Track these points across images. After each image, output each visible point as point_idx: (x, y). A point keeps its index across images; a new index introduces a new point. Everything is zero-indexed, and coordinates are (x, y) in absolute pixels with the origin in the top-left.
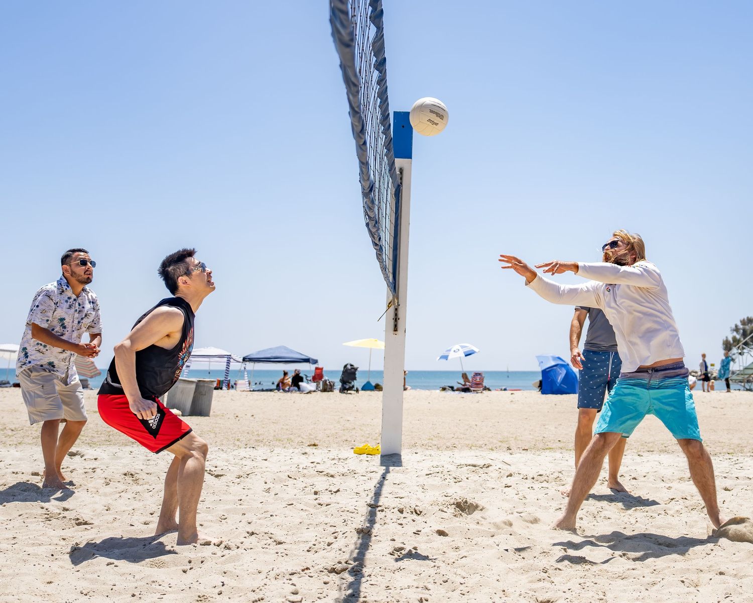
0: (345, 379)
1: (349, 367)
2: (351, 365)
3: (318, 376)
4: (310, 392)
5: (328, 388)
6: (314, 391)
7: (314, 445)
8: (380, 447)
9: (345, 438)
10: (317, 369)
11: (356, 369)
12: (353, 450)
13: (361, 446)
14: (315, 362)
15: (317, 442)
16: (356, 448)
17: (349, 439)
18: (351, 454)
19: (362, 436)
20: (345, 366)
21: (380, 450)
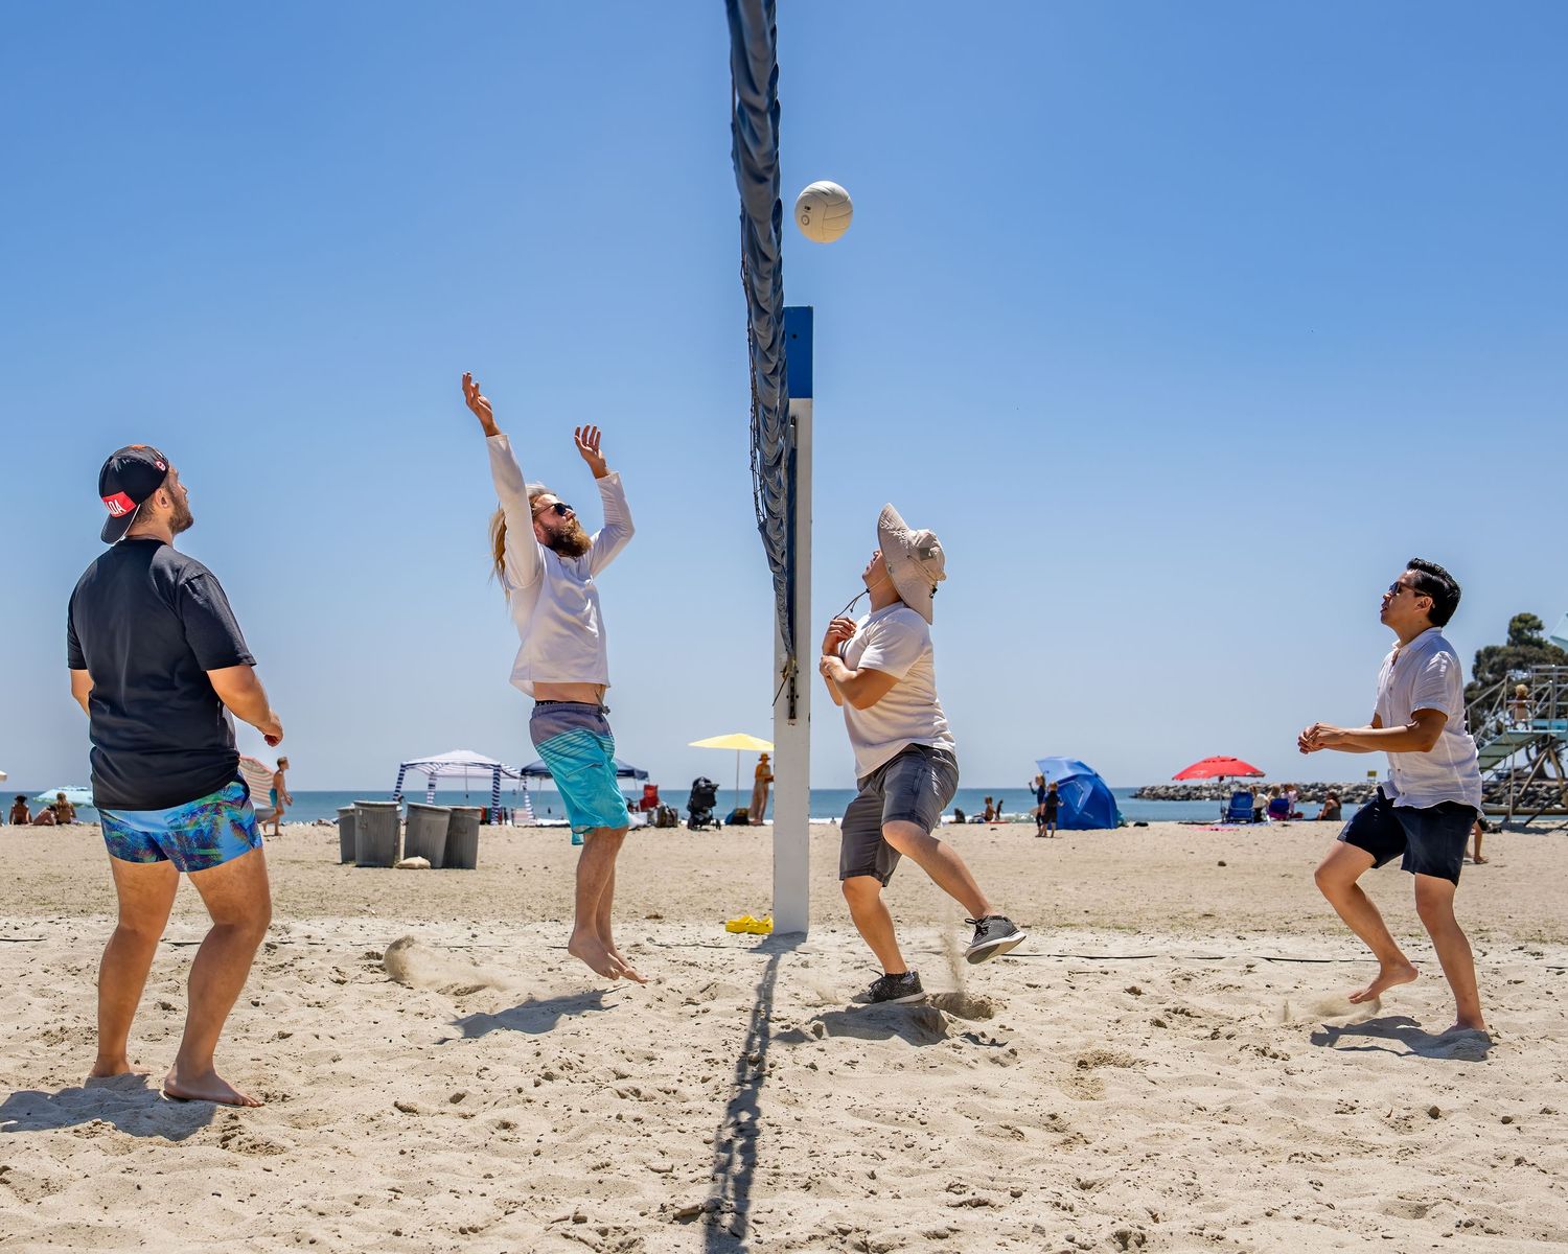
0: (697, 805)
1: (702, 784)
2: (706, 781)
3: (650, 800)
4: (637, 828)
5: (667, 821)
6: (645, 826)
7: (657, 917)
8: (771, 921)
9: (706, 905)
10: (647, 787)
11: (714, 788)
12: (723, 927)
13: (737, 919)
14: (644, 775)
15: (660, 912)
16: (730, 922)
17: (713, 907)
18: (721, 933)
19: (736, 902)
20: (696, 783)
21: (771, 926)
